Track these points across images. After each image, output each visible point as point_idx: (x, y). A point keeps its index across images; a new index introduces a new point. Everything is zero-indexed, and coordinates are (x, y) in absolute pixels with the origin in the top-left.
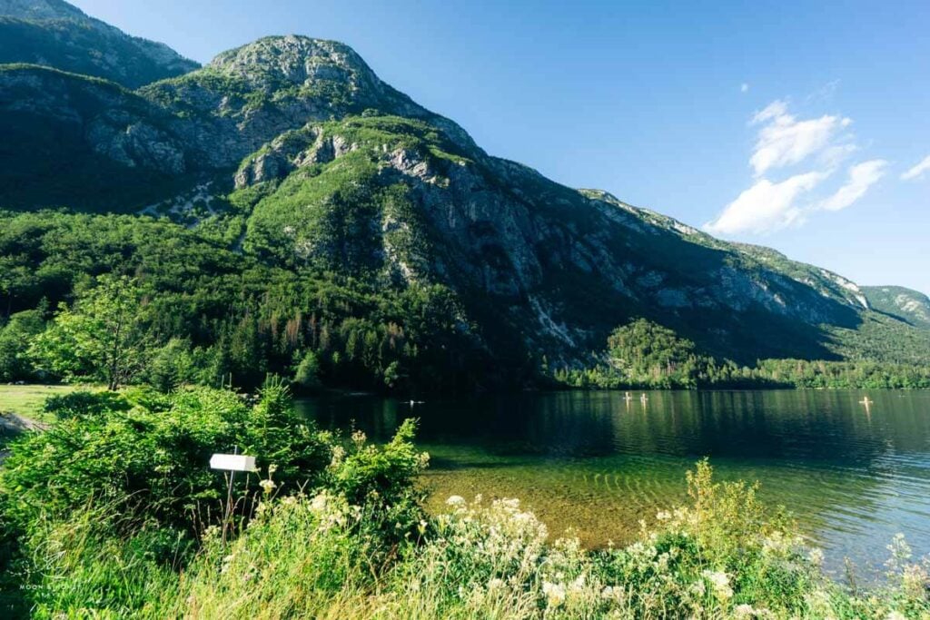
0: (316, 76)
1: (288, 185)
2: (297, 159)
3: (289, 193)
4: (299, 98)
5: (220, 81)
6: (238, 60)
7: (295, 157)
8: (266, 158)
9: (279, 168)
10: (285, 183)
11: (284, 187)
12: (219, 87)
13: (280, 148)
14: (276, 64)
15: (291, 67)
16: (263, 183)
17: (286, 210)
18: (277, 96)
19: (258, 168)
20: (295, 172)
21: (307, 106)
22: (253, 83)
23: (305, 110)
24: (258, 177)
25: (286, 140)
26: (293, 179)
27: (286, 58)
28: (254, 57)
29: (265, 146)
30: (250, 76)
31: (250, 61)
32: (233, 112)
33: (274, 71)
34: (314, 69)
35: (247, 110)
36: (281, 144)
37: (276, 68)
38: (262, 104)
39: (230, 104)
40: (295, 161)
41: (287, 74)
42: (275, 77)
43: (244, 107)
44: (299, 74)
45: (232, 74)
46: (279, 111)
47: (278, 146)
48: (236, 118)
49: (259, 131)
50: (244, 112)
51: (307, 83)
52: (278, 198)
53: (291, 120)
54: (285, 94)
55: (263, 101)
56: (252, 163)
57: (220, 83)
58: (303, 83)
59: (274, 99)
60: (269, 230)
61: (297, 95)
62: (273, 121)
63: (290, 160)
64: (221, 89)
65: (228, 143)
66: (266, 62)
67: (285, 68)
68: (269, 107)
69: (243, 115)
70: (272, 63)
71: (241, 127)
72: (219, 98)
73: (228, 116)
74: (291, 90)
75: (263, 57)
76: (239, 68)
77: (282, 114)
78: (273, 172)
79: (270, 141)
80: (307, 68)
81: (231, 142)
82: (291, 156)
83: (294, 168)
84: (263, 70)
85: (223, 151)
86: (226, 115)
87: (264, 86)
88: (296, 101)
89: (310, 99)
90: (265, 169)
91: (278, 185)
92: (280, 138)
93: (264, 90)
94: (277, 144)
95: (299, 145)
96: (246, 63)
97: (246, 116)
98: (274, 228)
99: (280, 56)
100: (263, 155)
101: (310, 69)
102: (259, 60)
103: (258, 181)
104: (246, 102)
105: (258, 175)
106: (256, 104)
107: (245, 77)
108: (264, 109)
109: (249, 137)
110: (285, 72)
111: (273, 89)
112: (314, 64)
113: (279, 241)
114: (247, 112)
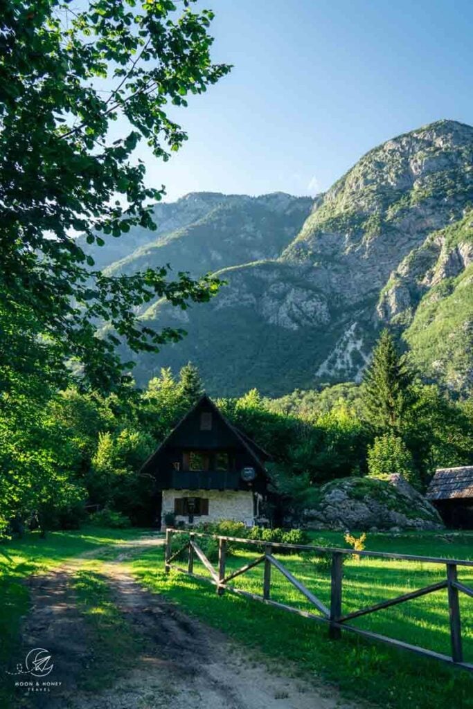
0: (424, 174)
1: (423, 311)
2: (426, 280)
3: (427, 321)
4: (412, 206)
5: (337, 219)
6: (348, 190)
7: (423, 277)
8: (397, 289)
9: (411, 294)
10: (419, 309)
11: (421, 315)
12: (340, 227)
13: (406, 273)
14: (382, 180)
15: (397, 176)
16: (399, 315)
17: (429, 344)
18: (390, 213)
19: (392, 301)
20: (427, 295)
21: (422, 212)
22: (366, 210)
23: (421, 217)
24: (393, 311)
25: (411, 262)
26: (427, 303)
27: (390, 168)
28: (361, 182)
29: (392, 275)
30: (362, 203)
31: (358, 187)
32: (355, 246)
33: (383, 187)
34: (420, 167)
35: (367, 239)
36: (406, 268)
37: (383, 183)
38: (379, 229)
39: (352, 239)
40: (424, 282)
41: (395, 185)
42: (384, 193)
43: (364, 238)
44: (406, 176)
45: (346, 207)
46: (394, 229)
47: (404, 272)
48: (358, 252)
49: (381, 256)
50: (365, 243)
51: (416, 187)
52: (416, 329)
53: (408, 233)
54: (397, 208)
55: (379, 225)
56: (385, 297)
57: (339, 222)
58: (412, 186)
59: (389, 218)
60: (418, 368)
61: (409, 204)
62: (392, 241)
63: (419, 282)
64: (341, 228)
65: (356, 277)
66: (373, 181)
67: (392, 181)
68: (386, 229)
69: (364, 246)
70: (378, 181)
72: (340, 238)
73: (352, 252)
74: (402, 202)
75: (369, 177)
76: (350, 199)
77: (398, 231)
78: (406, 301)
79: (396, 269)
80: (413, 168)
81: (359, 276)
82: (419, 277)
83: (425, 289)
84: (372, 191)
85: (353, 286)
86: (350, 251)
87: (377, 207)
88: (409, 211)
89: (423, 202)
90: (399, 300)
91: (413, 312)
92: (404, 262)
93: (376, 213)
94: (403, 269)
95: (424, 263)
96: (355, 190)
97: (367, 245)
98: (423, 364)
99: (384, 169)
100: (393, 287)
101: (416, 169)
102: (366, 183)
103: (394, 314)
104: (364, 232)
105: (393, 308)
106: (374, 230)
107: (357, 206)
108: (381, 233)
109: (373, 266)
110: (392, 183)
111: (386, 207)
112: (419, 162)
113: (430, 378)
114: (368, 242)
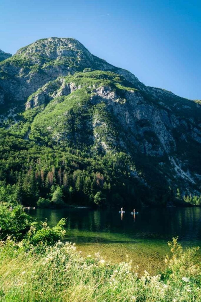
0: (62, 55)
1: (49, 107)
2: (53, 94)
3: (50, 111)
4: (54, 66)
5: (19, 61)
6: (27, 51)
7: (52, 94)
8: (39, 95)
9: (45, 99)
10: (48, 106)
11: (47, 108)
12: (19, 64)
13: (45, 90)
14: (44, 52)
15: (51, 52)
16: (38, 107)
17: (48, 119)
18: (44, 66)
19: (36, 100)
20: (52, 101)
21: (58, 70)
22: (33, 61)
23: (57, 72)
24: (36, 104)
25: (48, 86)
26: (51, 104)
27: (48, 48)
28: (34, 49)
29: (39, 90)
30: (33, 58)
31: (32, 51)
32: (25, 75)
33: (43, 55)
34: (61, 52)
35: (31, 73)
36: (46, 88)
37: (44, 53)
38: (38, 70)
39: (24, 71)
40: (52, 96)
41: (49, 56)
42: (43, 57)
43: (30, 72)
44: (54, 55)
45: (25, 58)
46: (45, 73)
47: (44, 89)
48: (26, 78)
49: (36, 83)
50: (30, 75)
51: (58, 59)
52: (45, 113)
53: (51, 77)
54: (48, 65)
55: (38, 69)
56: (33, 97)
57: (20, 62)
58: (56, 59)
59: (43, 68)
60: (40, 128)
61: (53, 65)
62: (43, 78)
63: (50, 95)
64: (20, 65)
65: (23, 89)
66: (39, 51)
67: (48, 53)
68: (41, 71)
69: (29, 76)
70: (42, 51)
71: (28, 81)
72: (18, 70)
73: (23, 77)
74: (50, 63)
75: (38, 49)
76: (28, 55)
77: (46, 74)
78: (43, 102)
79: (41, 87)
80: (58, 52)
81: (24, 89)
82: (50, 93)
83: (52, 99)
84: (39, 55)
85: (20, 93)
86: (22, 76)
87: (39, 62)
88: (53, 67)
89: (59, 66)
90: (39, 100)
91: (45, 107)
92: (45, 85)
93: (38, 64)
94: (44, 88)
95: (54, 88)
96: (31, 52)
97: (31, 76)
98: (43, 127)
99: (46, 48)
100: (38, 94)
101: (59, 52)
102: (36, 50)
103: (36, 106)
104: (30, 70)
105: (36, 103)
106: (35, 70)
107: (30, 58)
108: (39, 72)
109: (32, 86)
110: (48, 55)
111: (43, 63)
112: (61, 50)
113: (45, 134)
114: (31, 74)
